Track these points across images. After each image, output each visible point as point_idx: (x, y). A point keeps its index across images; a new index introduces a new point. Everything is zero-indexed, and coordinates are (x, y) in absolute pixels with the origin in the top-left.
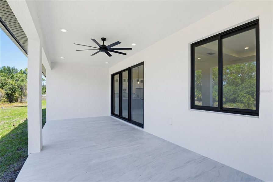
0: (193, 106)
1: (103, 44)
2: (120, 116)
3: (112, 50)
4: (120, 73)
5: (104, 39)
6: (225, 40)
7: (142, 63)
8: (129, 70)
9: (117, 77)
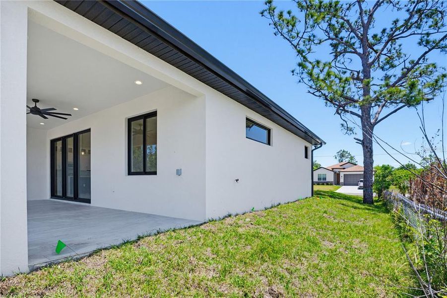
0: (130, 173)
1: (36, 106)
2: (64, 196)
3: (49, 114)
4: (64, 139)
5: (36, 101)
6: (148, 120)
7: (89, 130)
8: (75, 136)
9: (59, 145)
